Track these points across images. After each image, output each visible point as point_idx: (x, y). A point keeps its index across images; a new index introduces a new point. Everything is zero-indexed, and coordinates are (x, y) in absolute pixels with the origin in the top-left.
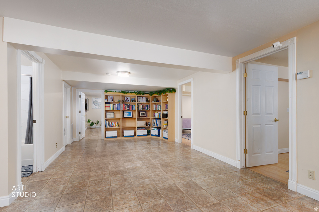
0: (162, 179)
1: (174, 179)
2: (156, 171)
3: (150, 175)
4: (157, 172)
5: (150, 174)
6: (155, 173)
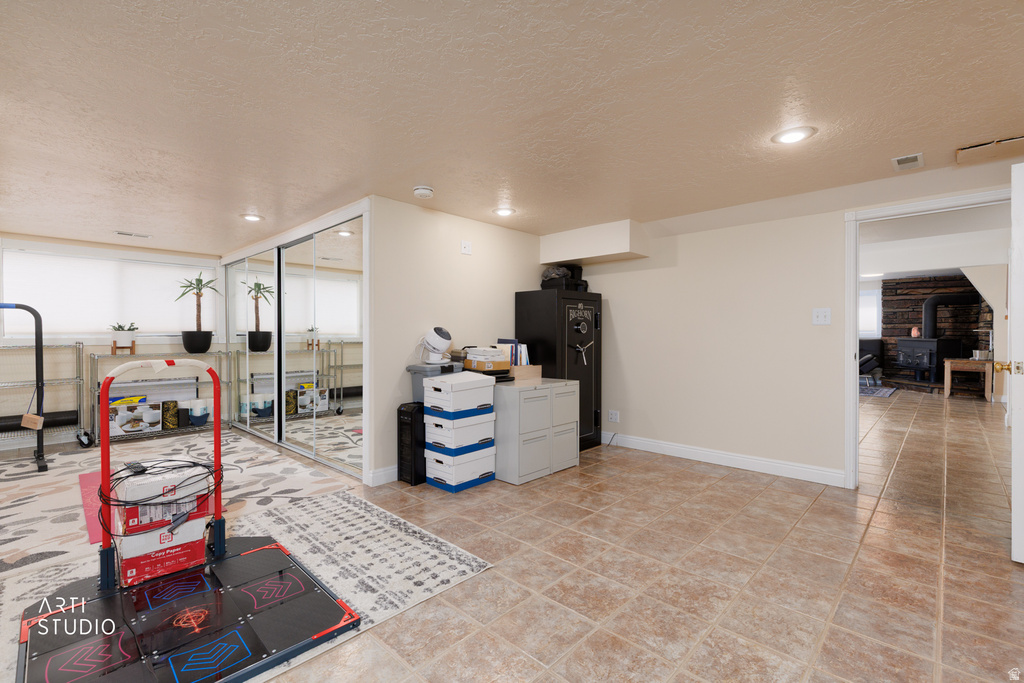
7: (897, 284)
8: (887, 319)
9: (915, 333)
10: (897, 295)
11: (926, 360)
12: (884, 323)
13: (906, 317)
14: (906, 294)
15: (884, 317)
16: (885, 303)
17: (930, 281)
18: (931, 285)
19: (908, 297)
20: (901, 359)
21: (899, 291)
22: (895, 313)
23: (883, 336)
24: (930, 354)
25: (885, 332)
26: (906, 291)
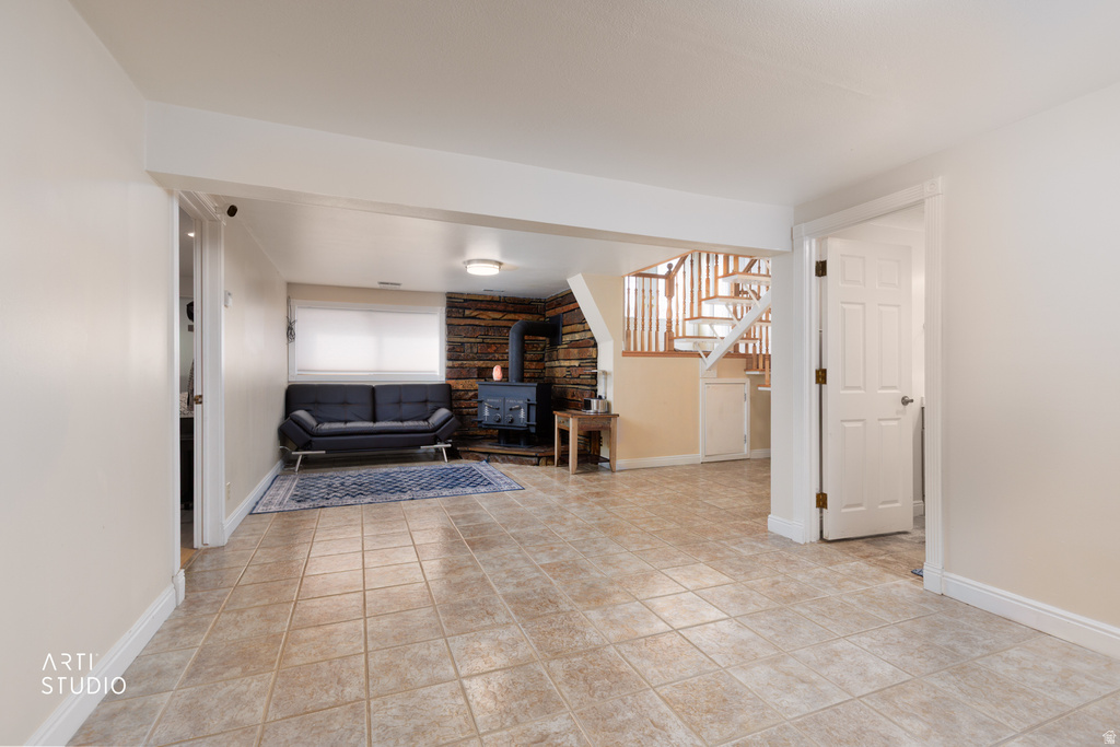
0: (504, 564)
1: (470, 563)
2: (518, 585)
3: (536, 574)
4: (515, 581)
5: (537, 578)
6: (522, 580)
7: (465, 300)
8: (454, 352)
9: (497, 374)
10: (464, 317)
11: (522, 414)
12: (449, 359)
13: (475, 351)
14: (474, 318)
15: (449, 351)
16: (451, 328)
17: (499, 302)
18: (501, 307)
19: (477, 322)
20: (486, 413)
21: (467, 312)
22: (463, 343)
23: (448, 378)
24: (529, 405)
25: (452, 372)
26: (475, 313)
